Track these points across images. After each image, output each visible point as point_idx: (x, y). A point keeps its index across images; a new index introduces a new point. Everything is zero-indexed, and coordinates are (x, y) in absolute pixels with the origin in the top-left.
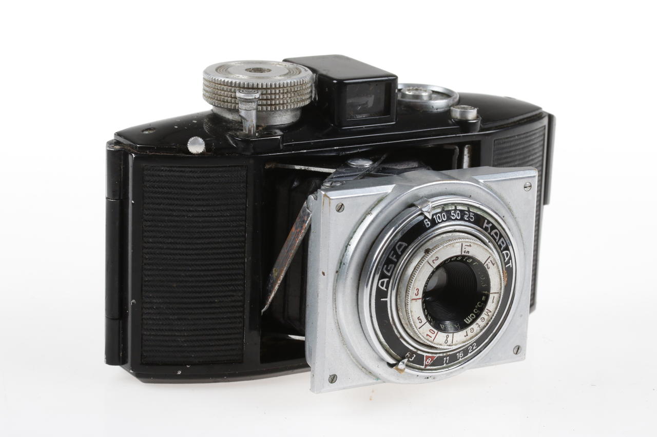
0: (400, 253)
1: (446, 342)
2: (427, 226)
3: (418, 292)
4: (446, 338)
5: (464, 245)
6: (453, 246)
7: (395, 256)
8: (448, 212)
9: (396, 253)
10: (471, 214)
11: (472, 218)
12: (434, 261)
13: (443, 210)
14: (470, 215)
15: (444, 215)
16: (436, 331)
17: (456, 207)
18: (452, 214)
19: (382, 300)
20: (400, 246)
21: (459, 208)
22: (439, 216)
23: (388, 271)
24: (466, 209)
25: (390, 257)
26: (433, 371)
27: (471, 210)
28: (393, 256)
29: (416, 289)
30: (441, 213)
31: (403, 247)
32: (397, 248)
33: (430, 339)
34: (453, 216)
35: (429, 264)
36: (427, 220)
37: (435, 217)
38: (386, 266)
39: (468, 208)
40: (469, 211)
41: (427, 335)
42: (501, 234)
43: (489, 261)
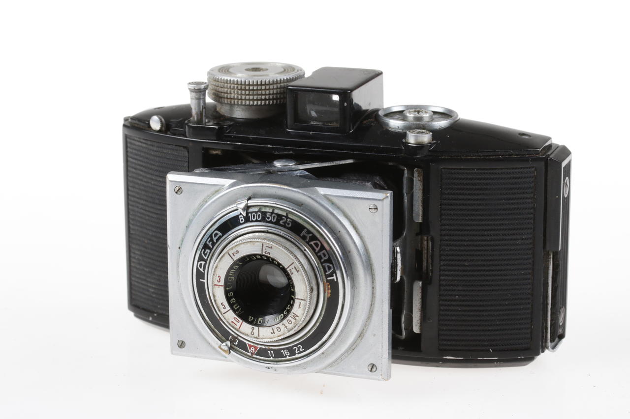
0: (215, 241)
1: (252, 333)
2: (241, 222)
3: (220, 279)
4: (252, 330)
5: (264, 246)
6: (254, 245)
7: (211, 242)
8: (264, 213)
9: (212, 240)
10: (289, 220)
11: (288, 224)
12: (235, 254)
13: (259, 211)
14: (287, 220)
15: (259, 215)
16: (241, 321)
17: (273, 210)
18: (268, 216)
19: (201, 280)
20: (216, 234)
21: (276, 211)
22: (254, 215)
23: (205, 255)
24: (284, 214)
25: (207, 242)
26: (261, 361)
27: (289, 216)
28: (209, 242)
29: (218, 276)
30: (256, 212)
31: (218, 236)
32: (213, 236)
33: (235, 326)
34: (268, 218)
35: (230, 256)
36: (242, 216)
37: (250, 215)
38: (203, 250)
39: (287, 214)
40: (287, 217)
41: (232, 322)
42: (322, 245)
43: (292, 266)
